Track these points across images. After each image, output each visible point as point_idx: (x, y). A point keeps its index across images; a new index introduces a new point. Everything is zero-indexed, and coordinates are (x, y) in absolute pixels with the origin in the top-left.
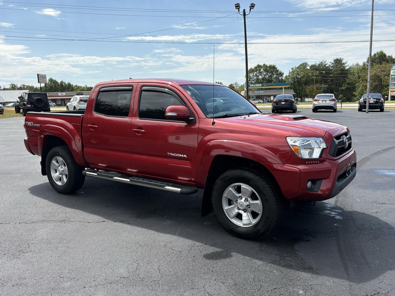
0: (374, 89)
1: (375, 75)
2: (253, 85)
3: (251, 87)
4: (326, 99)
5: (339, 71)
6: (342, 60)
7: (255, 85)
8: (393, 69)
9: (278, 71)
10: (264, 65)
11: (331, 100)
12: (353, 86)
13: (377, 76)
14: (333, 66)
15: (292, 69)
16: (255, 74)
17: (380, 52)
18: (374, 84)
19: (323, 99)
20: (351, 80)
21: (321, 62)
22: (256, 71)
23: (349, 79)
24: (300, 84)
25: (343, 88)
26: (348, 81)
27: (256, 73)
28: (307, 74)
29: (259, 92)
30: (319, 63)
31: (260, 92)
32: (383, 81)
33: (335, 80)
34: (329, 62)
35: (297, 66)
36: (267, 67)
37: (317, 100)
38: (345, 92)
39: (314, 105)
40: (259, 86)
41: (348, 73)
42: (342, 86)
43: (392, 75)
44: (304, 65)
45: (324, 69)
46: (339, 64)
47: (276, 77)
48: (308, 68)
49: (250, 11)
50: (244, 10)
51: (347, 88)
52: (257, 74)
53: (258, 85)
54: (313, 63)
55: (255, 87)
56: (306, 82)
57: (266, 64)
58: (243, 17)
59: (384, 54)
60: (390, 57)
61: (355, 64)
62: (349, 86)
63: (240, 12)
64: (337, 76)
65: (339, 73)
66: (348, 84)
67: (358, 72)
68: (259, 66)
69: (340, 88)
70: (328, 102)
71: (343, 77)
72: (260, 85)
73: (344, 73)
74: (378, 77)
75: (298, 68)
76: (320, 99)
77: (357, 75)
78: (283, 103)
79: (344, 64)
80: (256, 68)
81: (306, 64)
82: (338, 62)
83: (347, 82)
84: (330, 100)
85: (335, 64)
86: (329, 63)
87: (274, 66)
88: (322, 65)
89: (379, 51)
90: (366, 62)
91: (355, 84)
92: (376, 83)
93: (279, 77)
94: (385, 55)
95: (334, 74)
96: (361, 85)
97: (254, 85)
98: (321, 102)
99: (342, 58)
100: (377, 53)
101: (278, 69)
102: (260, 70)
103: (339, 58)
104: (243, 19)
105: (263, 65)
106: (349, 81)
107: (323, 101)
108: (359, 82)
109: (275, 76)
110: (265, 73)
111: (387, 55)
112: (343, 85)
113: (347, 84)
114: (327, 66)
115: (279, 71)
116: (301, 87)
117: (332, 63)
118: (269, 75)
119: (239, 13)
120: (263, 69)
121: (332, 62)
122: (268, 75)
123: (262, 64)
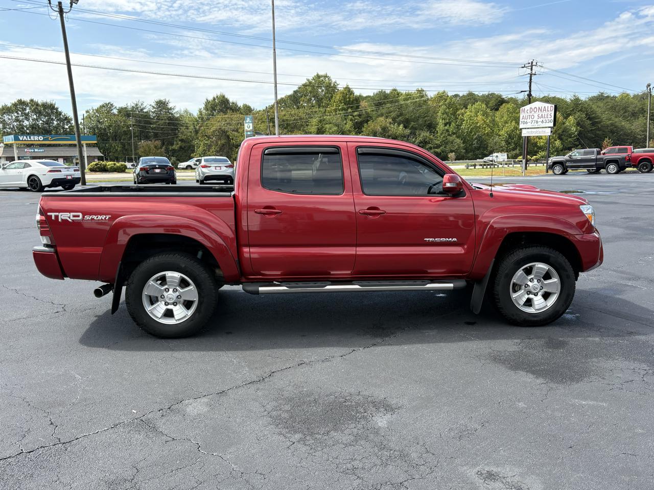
0: (221, 149)
1: (220, 129)
2: (25, 137)
3: (22, 140)
4: (220, 165)
5: (165, 120)
6: (167, 103)
7: (30, 138)
8: (247, 122)
9: (60, 113)
10: (32, 100)
11: (228, 166)
12: (189, 144)
13: (222, 131)
14: (155, 111)
15: (87, 112)
16: (14, 117)
17: (221, 95)
18: (219, 142)
19: (216, 165)
20: (185, 135)
21: (135, 103)
22: (17, 112)
23: (182, 133)
24: (105, 138)
25: (175, 147)
26: (181, 136)
27: (16, 114)
28: (116, 122)
29: (33, 151)
30: (134, 105)
31: (36, 150)
32: (233, 139)
33: (161, 133)
34: (148, 104)
35: (95, 108)
36: (37, 105)
37: (206, 166)
38: (177, 154)
39: (203, 173)
40: (39, 140)
41: (178, 124)
42: (172, 144)
43: (247, 131)
44: (107, 107)
45: (142, 115)
46: (163, 109)
47: (58, 124)
48: (115, 111)
49: (71, 7)
50: (60, 3)
51: (181, 147)
52: (18, 117)
53: (36, 138)
54: (123, 105)
55: (31, 141)
56: (116, 136)
57: (35, 99)
58: (59, 15)
59: (226, 99)
60: (234, 103)
61: (182, 110)
62: (183, 145)
63: (51, 5)
64: (163, 128)
65: (166, 122)
66: (182, 140)
67: (193, 124)
68: (21, 102)
69: (171, 148)
70: (224, 169)
71: (172, 130)
72: (41, 138)
73: (174, 124)
74: (224, 132)
75: (97, 111)
76: (212, 165)
77: (192, 127)
78: (158, 171)
79: (171, 109)
80: (15, 105)
81: (111, 105)
82: (162, 105)
83: (180, 138)
84: (226, 167)
85: (158, 108)
86: (149, 107)
87: (51, 104)
88: (137, 108)
89: (219, 94)
90: (202, 109)
91: (191, 141)
92: (223, 142)
93: (64, 124)
94: (227, 101)
95: (159, 125)
96: (202, 144)
97: (28, 137)
98: (213, 169)
99: (167, 100)
100: (217, 97)
101: (59, 110)
102: (25, 109)
103: (162, 99)
104: (59, 18)
105: (28, 101)
106: (183, 137)
107: (217, 168)
108: (198, 138)
109: (55, 123)
110: (35, 117)
111: (231, 101)
112: (175, 143)
113: (180, 140)
114: (145, 110)
115: (63, 114)
116: (106, 143)
117: (153, 107)
118: (45, 120)
119: (51, 7)
120: (30, 109)
121: (153, 104)
122: (41, 120)
123: (27, 99)
